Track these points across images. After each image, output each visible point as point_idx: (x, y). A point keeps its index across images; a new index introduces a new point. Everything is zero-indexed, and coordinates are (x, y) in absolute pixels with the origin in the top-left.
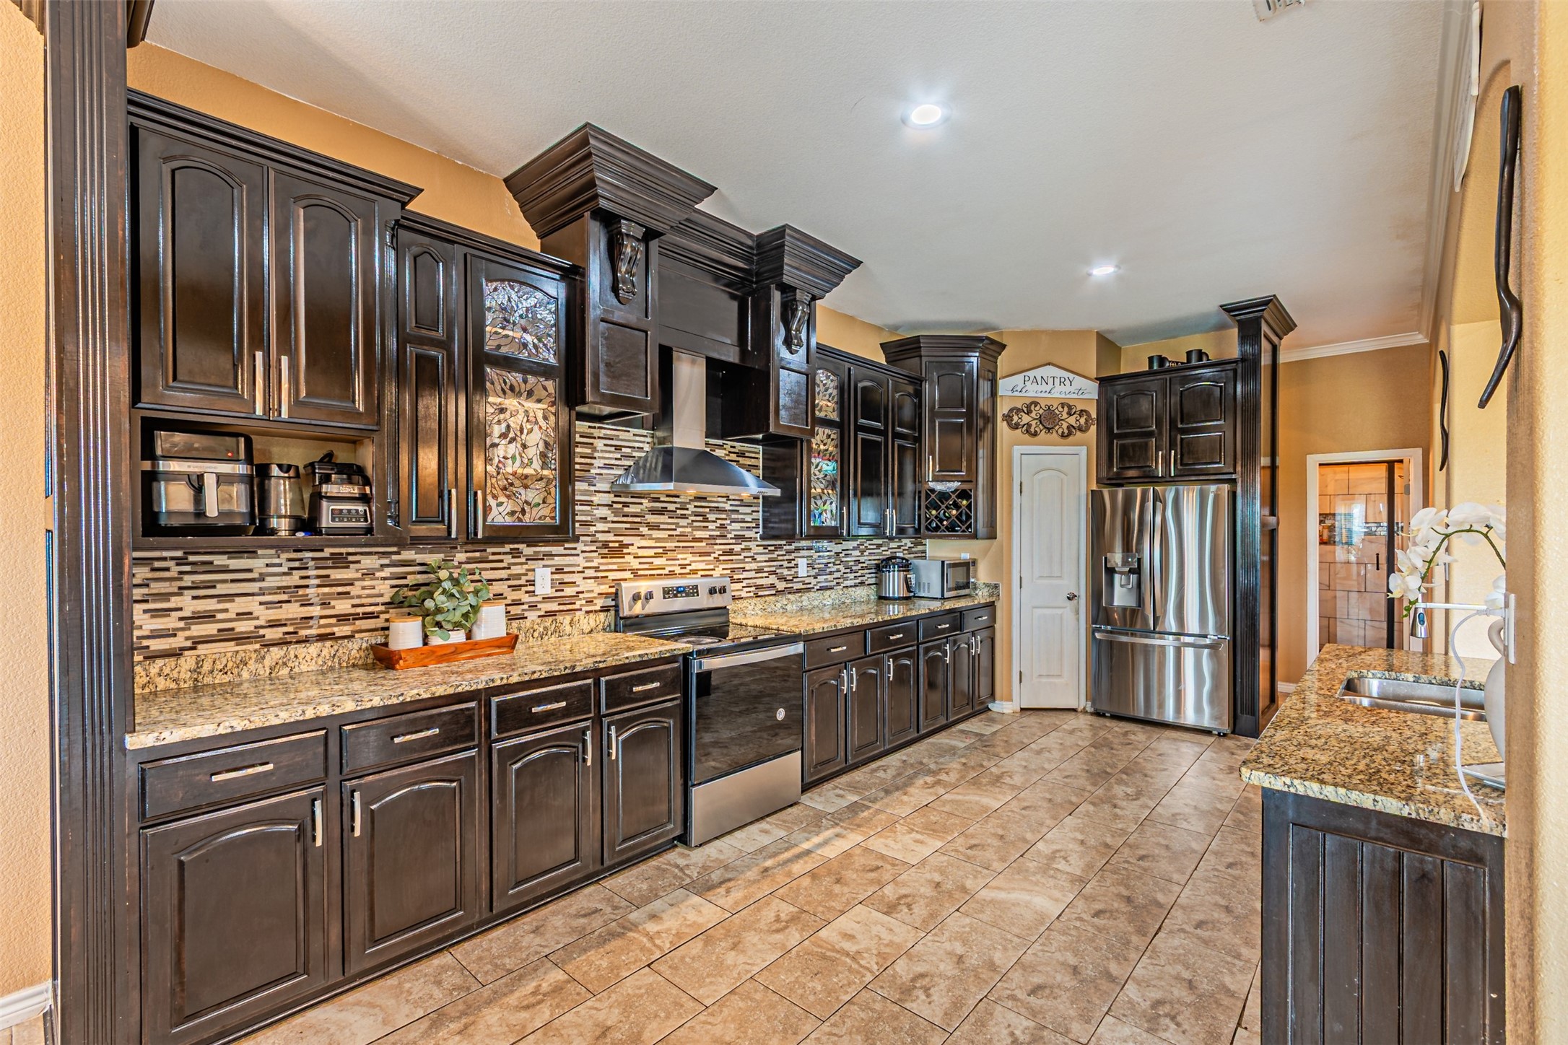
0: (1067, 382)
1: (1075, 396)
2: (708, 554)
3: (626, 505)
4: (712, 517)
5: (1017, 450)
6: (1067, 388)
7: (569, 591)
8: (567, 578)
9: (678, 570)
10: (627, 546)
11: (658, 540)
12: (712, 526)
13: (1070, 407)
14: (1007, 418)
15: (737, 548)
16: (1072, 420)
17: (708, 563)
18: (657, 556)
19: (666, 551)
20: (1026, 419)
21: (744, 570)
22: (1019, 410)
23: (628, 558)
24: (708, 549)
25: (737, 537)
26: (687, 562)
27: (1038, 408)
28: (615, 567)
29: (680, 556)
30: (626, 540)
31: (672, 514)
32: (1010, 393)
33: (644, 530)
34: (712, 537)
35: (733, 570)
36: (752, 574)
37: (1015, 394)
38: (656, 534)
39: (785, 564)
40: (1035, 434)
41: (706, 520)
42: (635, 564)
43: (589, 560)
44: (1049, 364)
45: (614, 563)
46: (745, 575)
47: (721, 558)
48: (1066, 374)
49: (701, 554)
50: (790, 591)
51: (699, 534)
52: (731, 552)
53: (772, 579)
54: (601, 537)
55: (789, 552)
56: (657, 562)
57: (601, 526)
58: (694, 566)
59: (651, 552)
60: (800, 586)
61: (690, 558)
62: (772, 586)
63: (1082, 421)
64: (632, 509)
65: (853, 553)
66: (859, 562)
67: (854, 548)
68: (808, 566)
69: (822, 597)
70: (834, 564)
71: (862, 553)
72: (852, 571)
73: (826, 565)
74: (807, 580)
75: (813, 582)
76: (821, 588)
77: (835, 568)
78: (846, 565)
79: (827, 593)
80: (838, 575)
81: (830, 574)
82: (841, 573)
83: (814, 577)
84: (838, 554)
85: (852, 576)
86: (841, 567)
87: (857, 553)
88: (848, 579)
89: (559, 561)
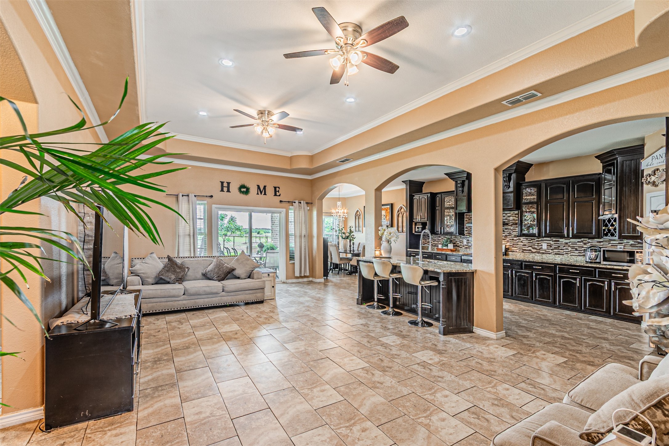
4: (505, 231)
5: (648, 195)
20: (653, 178)
21: (518, 244)
22: (650, 175)
24: (505, 238)
25: (515, 236)
27: (658, 171)
32: (646, 167)
35: (513, 244)
36: (522, 246)
37: (649, 167)
39: (536, 244)
46: (518, 246)
50: (539, 253)
52: (513, 240)
53: (530, 248)
55: (537, 241)
60: (544, 252)
62: (530, 250)
65: (578, 243)
66: (583, 247)
67: (578, 242)
68: (547, 246)
69: (554, 257)
70: (564, 246)
71: (585, 244)
72: (576, 250)
73: (559, 246)
74: (547, 250)
75: (551, 251)
76: (556, 254)
77: (565, 248)
78: (573, 248)
79: (558, 256)
80: (567, 250)
81: (561, 249)
82: (569, 250)
83: (552, 250)
84: (567, 243)
85: (577, 252)
86: (569, 248)
87: (582, 244)
88: (574, 253)
89: (468, 239)
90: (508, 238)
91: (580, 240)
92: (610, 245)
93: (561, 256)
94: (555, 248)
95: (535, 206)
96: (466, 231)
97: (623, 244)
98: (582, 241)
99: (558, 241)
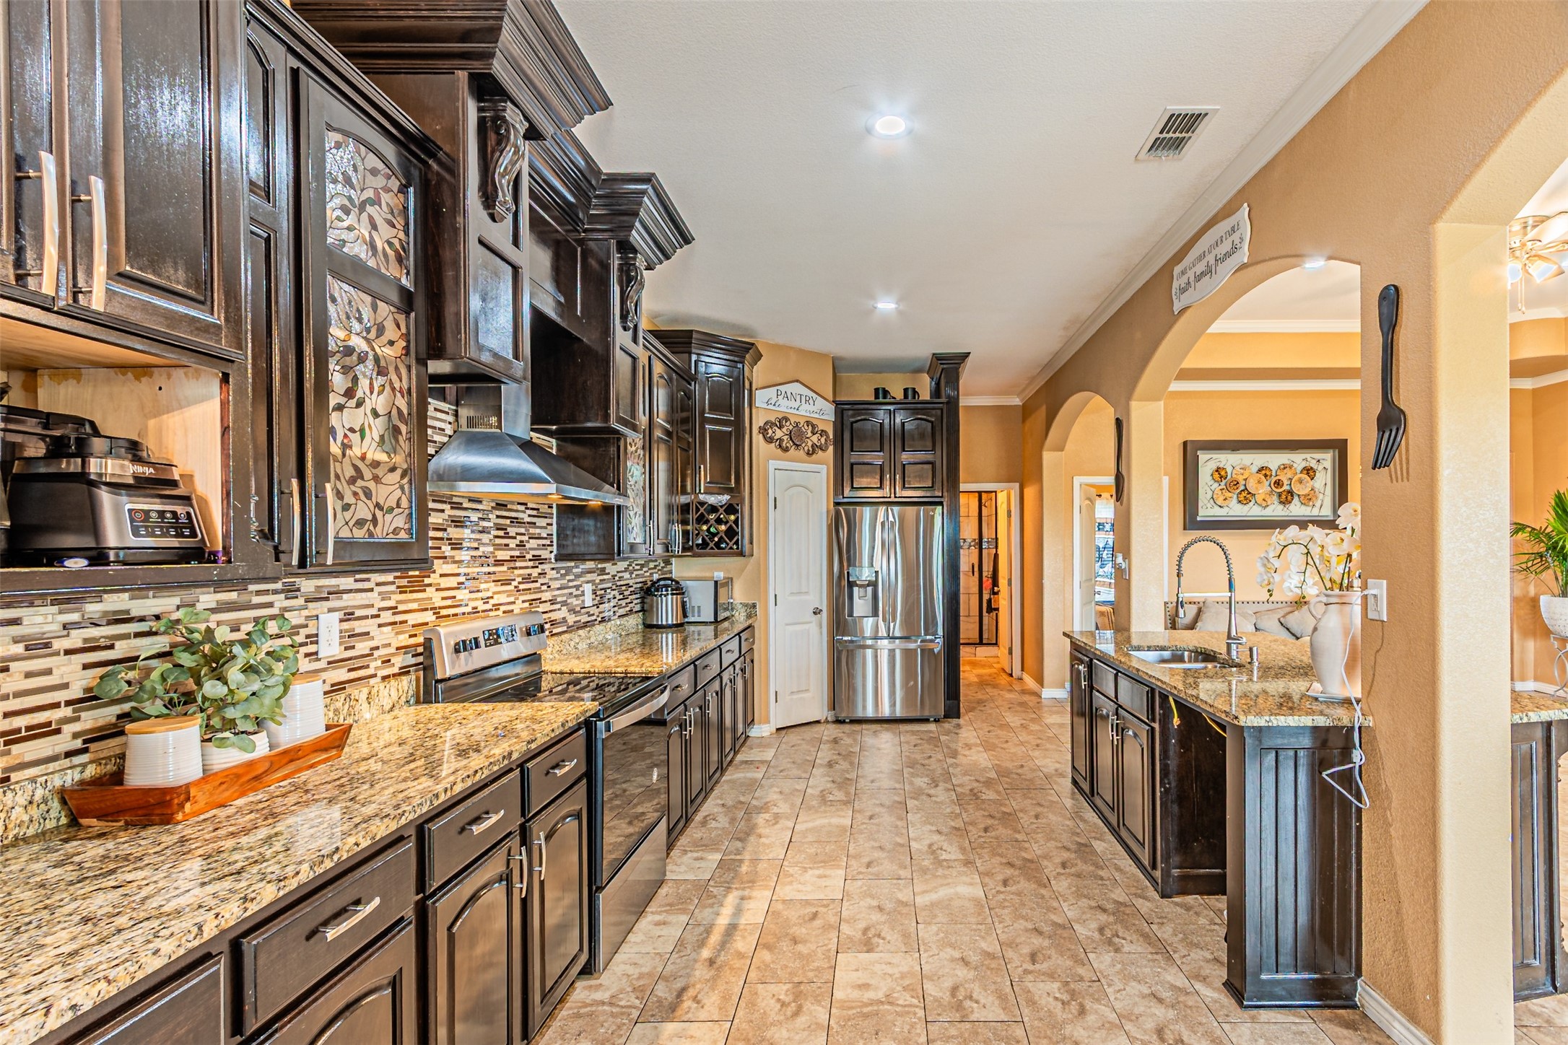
0: (811, 401)
1: (817, 416)
2: (509, 582)
5: (773, 464)
6: (811, 408)
7: (362, 647)
8: (359, 627)
9: (481, 605)
10: (429, 576)
11: (460, 563)
12: (512, 543)
13: (813, 426)
14: (763, 431)
15: (535, 572)
16: (815, 439)
17: (509, 594)
18: (460, 586)
19: (469, 579)
20: (779, 434)
21: (540, 601)
22: (773, 424)
23: (430, 592)
24: (509, 576)
25: (534, 558)
26: (490, 594)
27: (788, 424)
28: (415, 606)
29: (483, 586)
31: (475, 527)
32: (765, 406)
33: (446, 553)
34: (513, 559)
35: (531, 602)
36: (548, 606)
37: (771, 407)
38: (458, 555)
39: (574, 591)
40: (786, 450)
41: (507, 536)
42: (438, 599)
43: (384, 596)
44: (797, 381)
45: (414, 600)
47: (522, 587)
48: (811, 394)
49: (503, 582)
50: (579, 626)
51: (500, 555)
52: (529, 579)
53: (564, 612)
55: (577, 576)
56: (460, 594)
58: (496, 599)
59: (452, 582)
60: (586, 619)
61: (493, 587)
62: (564, 620)
63: (823, 440)
73: (606, 590)
74: (592, 611)
75: (596, 612)
83: (597, 606)
89: (348, 600)
90: (517, 572)
94: (601, 599)
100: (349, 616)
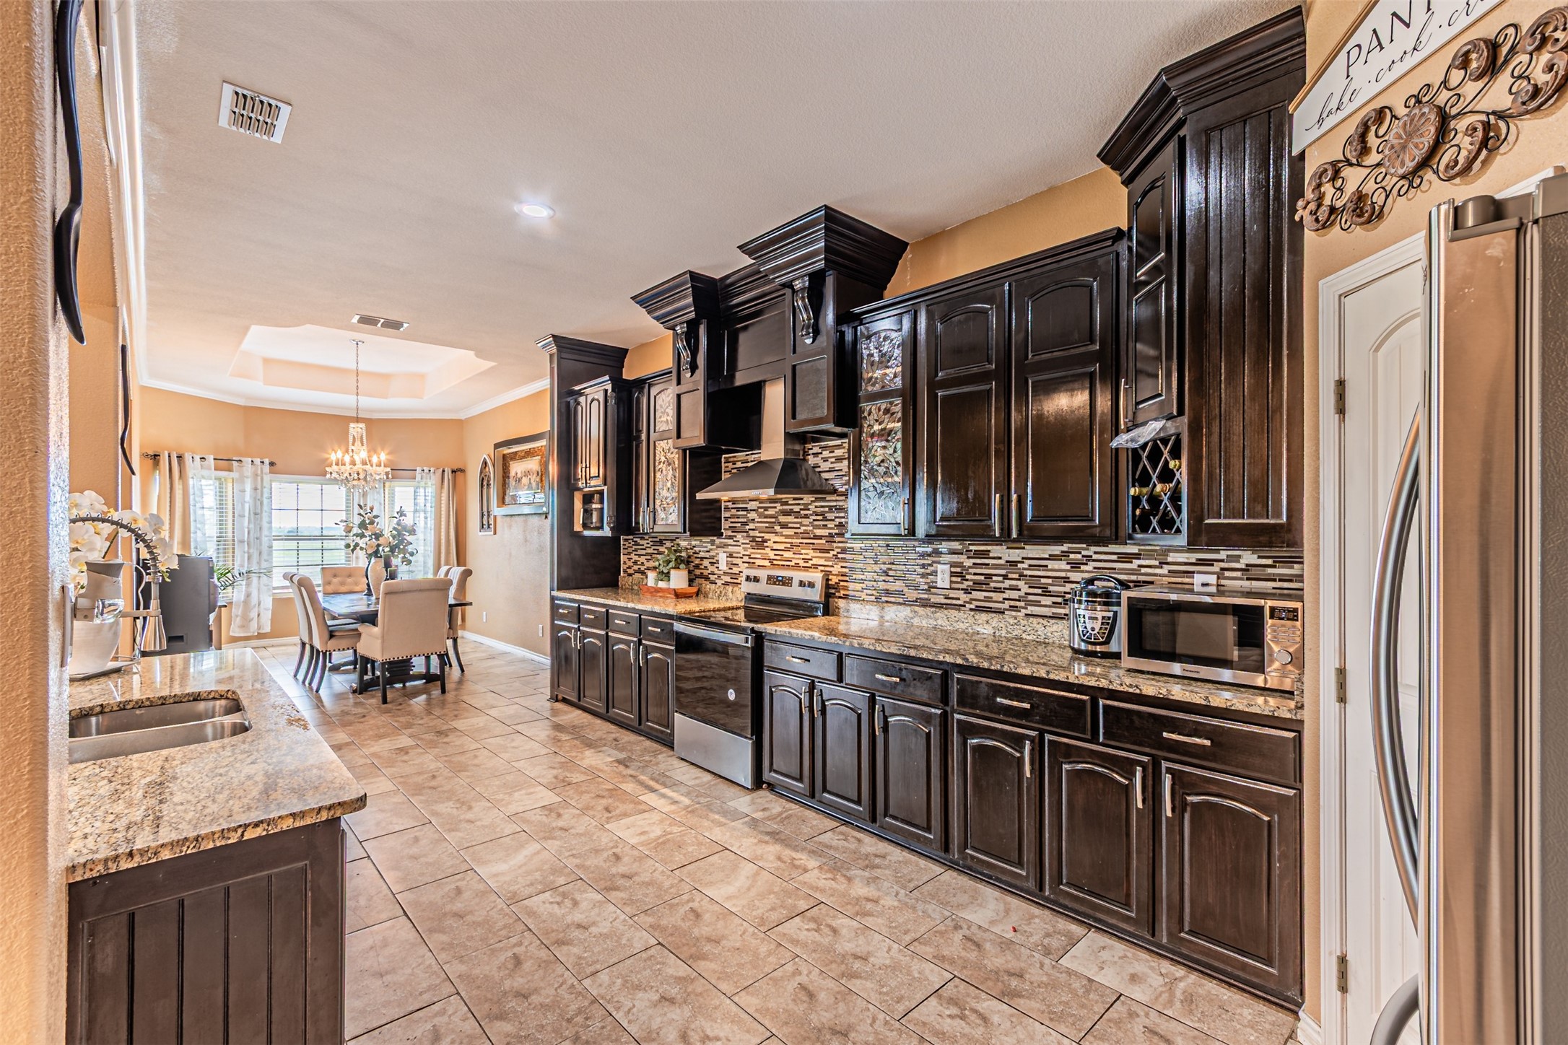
2: (827, 551)
3: (766, 509)
4: (830, 516)
7: (736, 570)
8: (735, 561)
9: (802, 563)
10: (766, 541)
11: (787, 537)
17: (827, 559)
18: (787, 550)
19: (792, 545)
21: (864, 570)
23: (768, 550)
24: (827, 547)
26: (809, 557)
28: (759, 556)
29: (803, 551)
30: (767, 536)
31: (797, 515)
33: (777, 528)
34: (832, 535)
35: (855, 568)
36: (875, 577)
38: (786, 532)
39: (921, 568)
41: (825, 519)
42: (771, 555)
43: (745, 549)
45: (757, 553)
46: (868, 575)
47: (840, 556)
49: (822, 551)
50: (925, 604)
51: (819, 532)
53: (903, 584)
54: (751, 533)
55: (923, 554)
56: (788, 555)
57: (751, 526)
58: (815, 561)
59: (781, 547)
60: (942, 600)
61: (811, 553)
62: (901, 593)
64: (771, 512)
65: (1051, 564)
66: (1067, 580)
67: (1052, 557)
68: (953, 574)
69: (971, 620)
70: (1005, 577)
71: (1075, 566)
72: (1046, 593)
73: (989, 576)
74: (953, 594)
75: (964, 597)
76: (979, 609)
77: (1007, 583)
78: (1033, 582)
79: (984, 616)
80: (1015, 595)
81: (996, 590)
82: (1022, 593)
83: (966, 591)
84: (1013, 564)
85: (1047, 601)
86: (1021, 584)
87: (1063, 565)
88: (1038, 604)
89: (731, 549)
90: (835, 545)
91: (1056, 550)
92: (1165, 570)
93: (995, 620)
94: (978, 586)
95: (897, 407)
96: (726, 519)
97: (1216, 568)
98: (1065, 554)
99: (985, 554)
100: (731, 556)
